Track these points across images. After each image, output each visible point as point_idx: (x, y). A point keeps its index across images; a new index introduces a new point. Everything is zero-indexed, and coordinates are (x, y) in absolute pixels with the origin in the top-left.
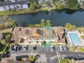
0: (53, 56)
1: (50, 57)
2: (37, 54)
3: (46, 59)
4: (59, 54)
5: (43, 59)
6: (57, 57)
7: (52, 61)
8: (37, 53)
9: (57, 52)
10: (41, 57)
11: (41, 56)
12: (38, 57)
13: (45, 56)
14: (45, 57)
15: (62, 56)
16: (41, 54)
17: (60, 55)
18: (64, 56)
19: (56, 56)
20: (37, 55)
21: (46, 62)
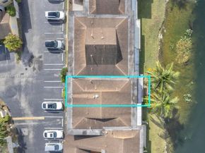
0: (30, 104)
1: (26, 95)
2: (36, 55)
3: (20, 82)
4: (36, 123)
5: (23, 74)
6: (28, 115)
7: (16, 99)
8: (40, 57)
9: (42, 118)
10: (28, 67)
11: (30, 69)
12: (26, 61)
13: (30, 79)
14: (26, 81)
15: (31, 129)
16: (34, 69)
17: (32, 123)
18: (31, 136)
19: (30, 112)
20: (32, 57)
21: (13, 83)
